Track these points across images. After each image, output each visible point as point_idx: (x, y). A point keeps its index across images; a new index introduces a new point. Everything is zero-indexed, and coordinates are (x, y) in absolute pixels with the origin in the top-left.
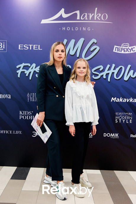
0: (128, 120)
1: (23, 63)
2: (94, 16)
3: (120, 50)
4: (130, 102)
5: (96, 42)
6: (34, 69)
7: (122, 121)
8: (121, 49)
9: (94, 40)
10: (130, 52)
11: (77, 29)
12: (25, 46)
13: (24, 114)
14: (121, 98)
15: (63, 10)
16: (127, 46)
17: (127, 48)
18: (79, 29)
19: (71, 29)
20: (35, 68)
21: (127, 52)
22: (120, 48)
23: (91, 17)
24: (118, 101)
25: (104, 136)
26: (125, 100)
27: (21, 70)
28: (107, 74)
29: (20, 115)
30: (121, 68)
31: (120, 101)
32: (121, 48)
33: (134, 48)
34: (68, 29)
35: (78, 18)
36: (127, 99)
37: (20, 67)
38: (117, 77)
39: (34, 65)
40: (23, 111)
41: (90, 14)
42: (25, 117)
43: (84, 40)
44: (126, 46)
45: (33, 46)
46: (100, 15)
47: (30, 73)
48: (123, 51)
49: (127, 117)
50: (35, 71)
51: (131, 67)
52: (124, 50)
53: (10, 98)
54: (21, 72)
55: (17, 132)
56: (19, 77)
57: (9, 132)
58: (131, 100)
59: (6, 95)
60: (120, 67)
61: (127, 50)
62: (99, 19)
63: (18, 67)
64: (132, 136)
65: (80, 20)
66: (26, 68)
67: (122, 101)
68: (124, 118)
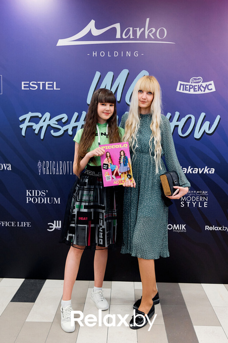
0: (201, 202)
1: (30, 113)
2: (144, 31)
3: (188, 89)
4: (205, 173)
6: (47, 122)
7: (191, 204)
8: (190, 87)
10: (204, 91)
11: (116, 55)
12: (32, 84)
13: (33, 195)
14: (190, 167)
15: (93, 22)
16: (200, 82)
17: (199, 85)
18: (120, 54)
19: (106, 54)
20: (49, 120)
21: (200, 92)
22: (188, 85)
23: (138, 34)
24: (185, 172)
26: (196, 171)
27: (27, 124)
29: (27, 197)
30: (190, 118)
31: (188, 173)
32: (190, 85)
33: (211, 84)
34: (102, 54)
35: (118, 36)
36: (200, 169)
37: (25, 119)
38: (183, 134)
39: (47, 115)
40: (32, 189)
41: (138, 29)
42: (34, 200)
43: (129, 74)
44: (197, 81)
45: (45, 83)
46: (154, 30)
47: (41, 128)
48: (192, 90)
49: (199, 198)
50: (49, 125)
51: (205, 116)
52: (194, 89)
53: (10, 169)
54: (27, 126)
55: (23, 224)
56: (24, 135)
57: (10, 224)
58: (206, 171)
59: (4, 165)
60: (187, 117)
61: (199, 88)
62: (153, 38)
63: (21, 118)
64: (207, 228)
65: (122, 39)
66: (35, 120)
67: (191, 172)
68: (194, 199)
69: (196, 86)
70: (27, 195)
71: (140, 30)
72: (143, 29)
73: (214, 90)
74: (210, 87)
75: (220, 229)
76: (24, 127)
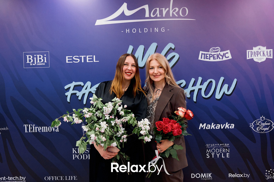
0: (224, 153)
1: (74, 82)
2: (169, 11)
3: (208, 57)
4: (226, 128)
5: (173, 47)
6: (89, 90)
7: (215, 155)
8: (210, 56)
9: (171, 45)
10: (222, 59)
11: (146, 31)
12: (75, 58)
13: (78, 153)
14: (213, 124)
15: (125, 5)
16: (218, 51)
17: (217, 54)
18: (149, 30)
19: (138, 31)
20: (91, 88)
21: (218, 60)
22: (208, 54)
23: (164, 13)
24: (209, 128)
25: (192, 177)
26: (218, 127)
27: (71, 91)
28: (192, 92)
29: (73, 154)
30: (211, 82)
31: (211, 128)
32: (210, 54)
33: (228, 53)
34: (134, 31)
35: (147, 15)
36: (221, 125)
37: (69, 88)
38: (206, 95)
39: (89, 84)
40: (77, 148)
41: (164, 9)
42: (80, 157)
43: (157, 46)
44: (216, 50)
45: (86, 56)
46: (177, 9)
47: (84, 94)
48: (212, 58)
49: (222, 150)
50: (90, 92)
51: (224, 80)
52: (214, 57)
53: (58, 131)
54: (71, 94)
55: (71, 178)
56: (69, 101)
57: (59, 178)
58: (227, 126)
59: (53, 127)
60: (209, 81)
61: (218, 56)
62: (177, 16)
63: (66, 87)
65: (150, 17)
66: (78, 88)
67: (214, 128)
68: (218, 151)
69: (215, 55)
70: (73, 153)
71: (165, 10)
72: (168, 9)
73: (230, 57)
74: (227, 55)
75: (241, 176)
76: (68, 94)
